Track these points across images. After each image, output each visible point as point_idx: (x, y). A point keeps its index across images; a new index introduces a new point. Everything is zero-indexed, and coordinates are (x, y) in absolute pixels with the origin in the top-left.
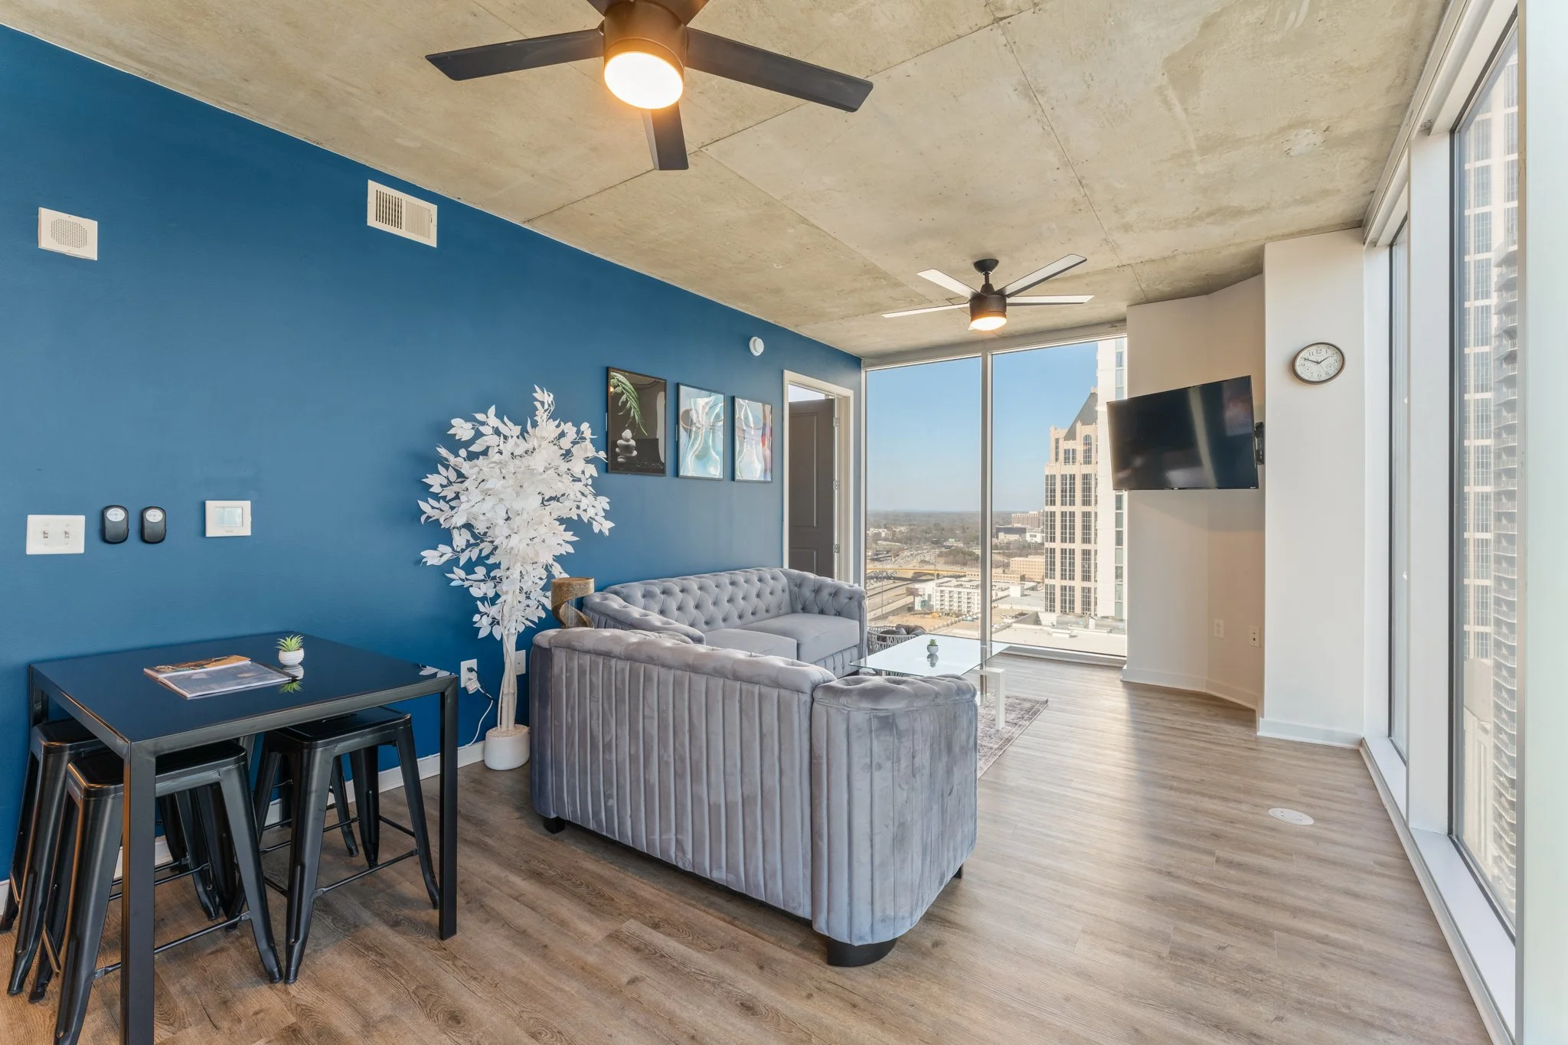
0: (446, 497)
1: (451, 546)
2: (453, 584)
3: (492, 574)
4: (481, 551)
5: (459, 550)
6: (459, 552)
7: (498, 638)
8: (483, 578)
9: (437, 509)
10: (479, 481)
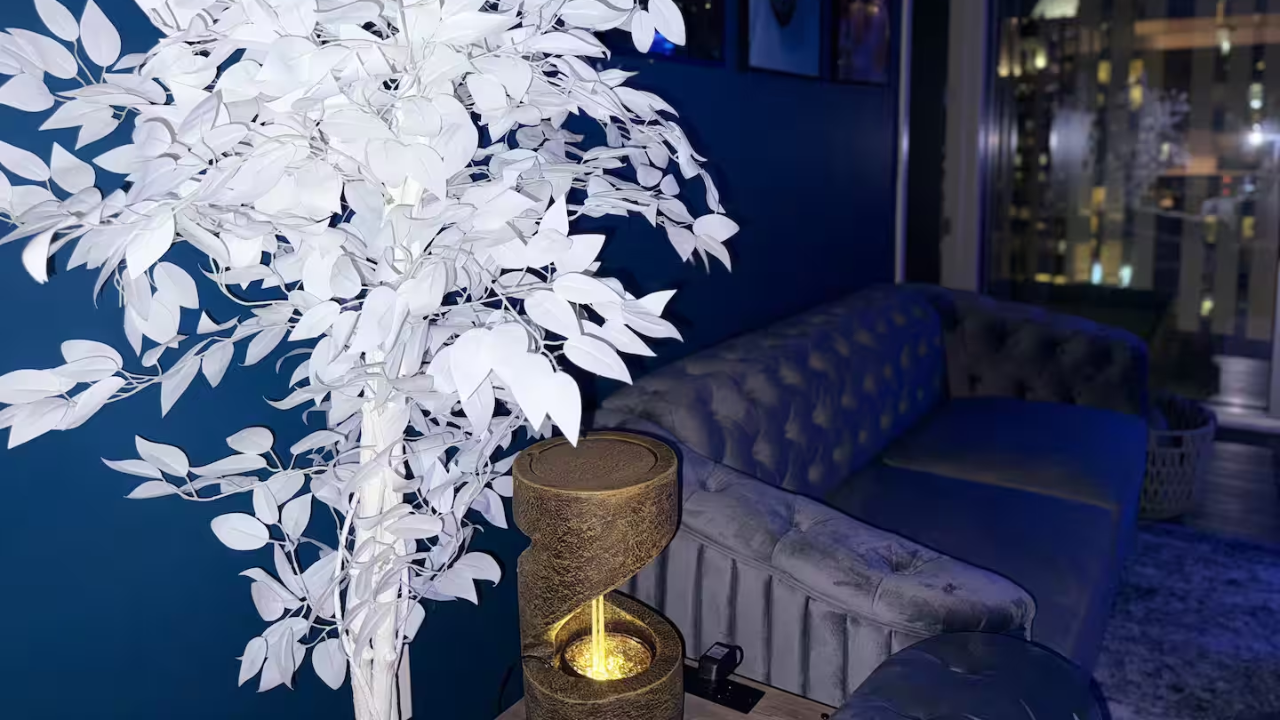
0: (74, 131)
1: (120, 343)
2: (140, 493)
3: (297, 449)
4: (241, 347)
5: (151, 359)
6: (152, 371)
7: (334, 681)
8: (262, 464)
9: (42, 184)
10: (220, 54)
